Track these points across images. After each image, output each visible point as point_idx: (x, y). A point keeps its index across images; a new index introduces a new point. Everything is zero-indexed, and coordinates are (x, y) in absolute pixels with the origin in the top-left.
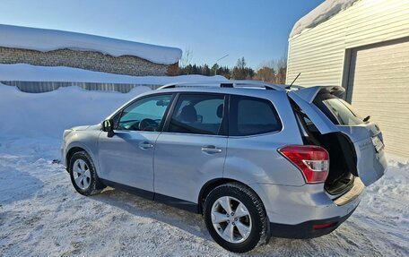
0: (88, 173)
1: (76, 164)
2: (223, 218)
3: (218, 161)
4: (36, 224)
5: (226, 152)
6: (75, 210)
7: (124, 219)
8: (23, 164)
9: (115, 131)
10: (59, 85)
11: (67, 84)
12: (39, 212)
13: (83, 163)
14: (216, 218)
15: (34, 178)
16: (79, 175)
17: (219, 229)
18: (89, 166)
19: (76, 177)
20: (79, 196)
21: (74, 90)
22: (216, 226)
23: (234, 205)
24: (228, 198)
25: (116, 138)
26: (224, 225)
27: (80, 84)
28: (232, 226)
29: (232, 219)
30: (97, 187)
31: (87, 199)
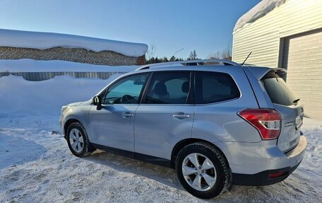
0: (81, 139)
1: (72, 132)
2: (192, 171)
3: (187, 125)
4: (44, 179)
5: (194, 117)
6: (72, 168)
7: (111, 174)
8: (29, 135)
9: (102, 105)
10: (54, 74)
11: (61, 74)
12: (45, 170)
13: (77, 131)
14: (186, 171)
15: (39, 145)
16: (74, 141)
17: (189, 180)
18: (82, 133)
19: (72, 143)
20: (75, 157)
21: (66, 78)
22: (186, 178)
23: (201, 160)
24: (195, 155)
25: (103, 111)
26: (193, 177)
27: (70, 73)
28: (200, 178)
29: (199, 171)
30: (89, 150)
31: (81, 159)
